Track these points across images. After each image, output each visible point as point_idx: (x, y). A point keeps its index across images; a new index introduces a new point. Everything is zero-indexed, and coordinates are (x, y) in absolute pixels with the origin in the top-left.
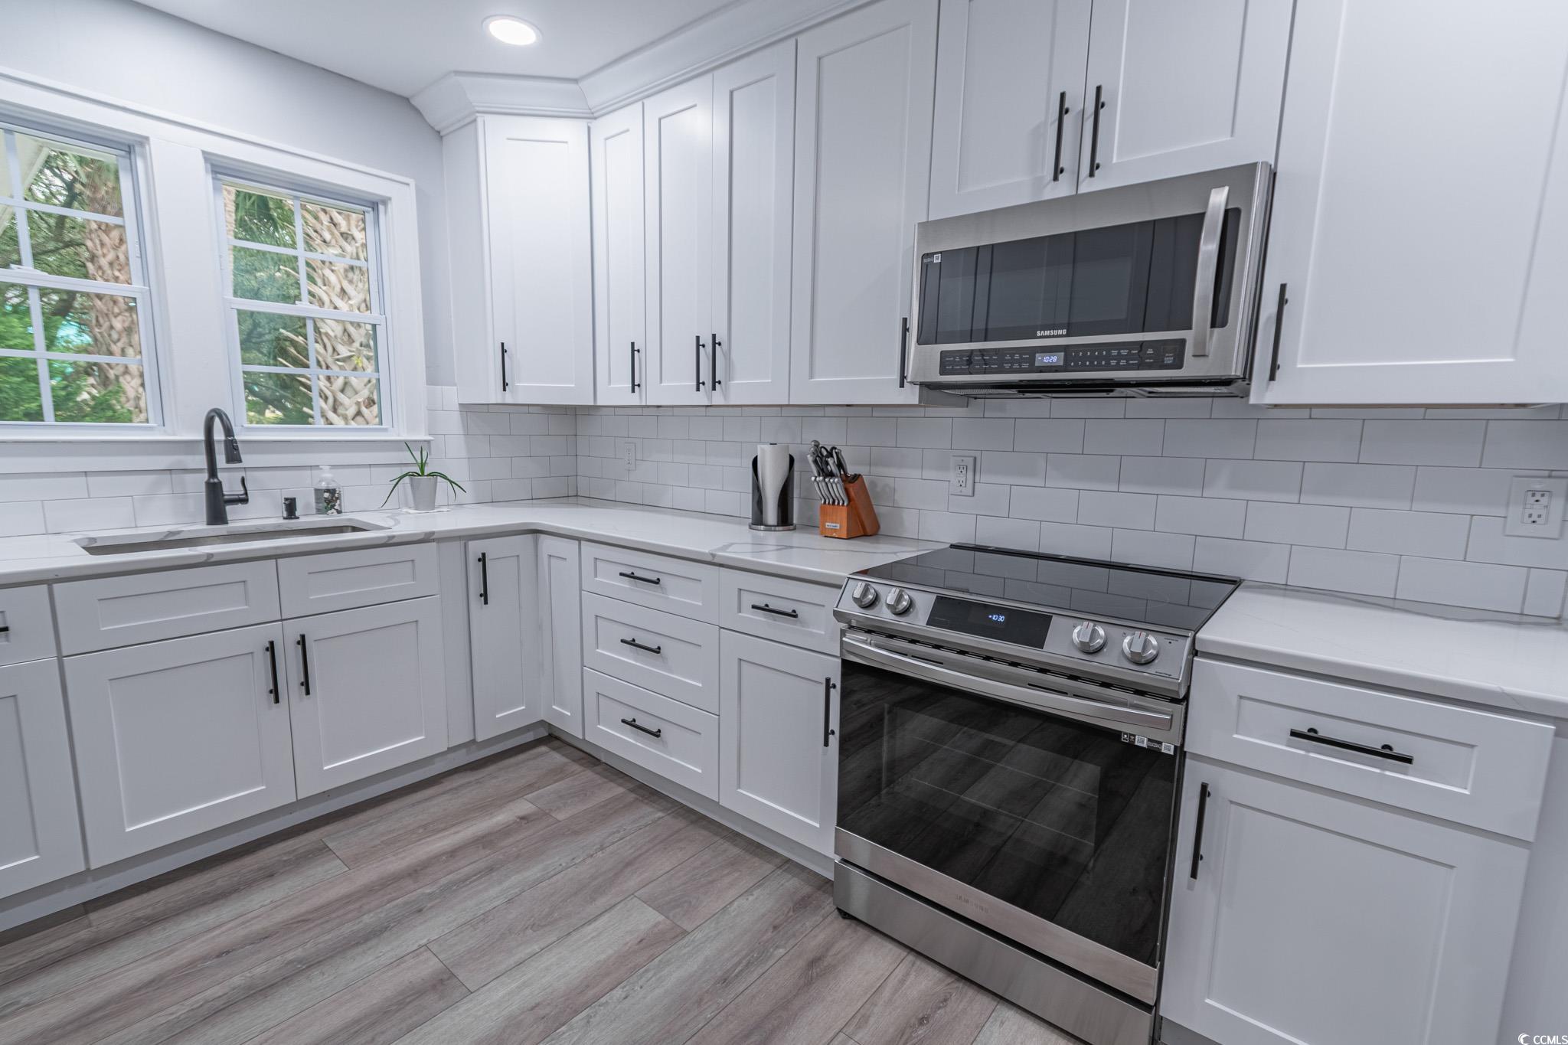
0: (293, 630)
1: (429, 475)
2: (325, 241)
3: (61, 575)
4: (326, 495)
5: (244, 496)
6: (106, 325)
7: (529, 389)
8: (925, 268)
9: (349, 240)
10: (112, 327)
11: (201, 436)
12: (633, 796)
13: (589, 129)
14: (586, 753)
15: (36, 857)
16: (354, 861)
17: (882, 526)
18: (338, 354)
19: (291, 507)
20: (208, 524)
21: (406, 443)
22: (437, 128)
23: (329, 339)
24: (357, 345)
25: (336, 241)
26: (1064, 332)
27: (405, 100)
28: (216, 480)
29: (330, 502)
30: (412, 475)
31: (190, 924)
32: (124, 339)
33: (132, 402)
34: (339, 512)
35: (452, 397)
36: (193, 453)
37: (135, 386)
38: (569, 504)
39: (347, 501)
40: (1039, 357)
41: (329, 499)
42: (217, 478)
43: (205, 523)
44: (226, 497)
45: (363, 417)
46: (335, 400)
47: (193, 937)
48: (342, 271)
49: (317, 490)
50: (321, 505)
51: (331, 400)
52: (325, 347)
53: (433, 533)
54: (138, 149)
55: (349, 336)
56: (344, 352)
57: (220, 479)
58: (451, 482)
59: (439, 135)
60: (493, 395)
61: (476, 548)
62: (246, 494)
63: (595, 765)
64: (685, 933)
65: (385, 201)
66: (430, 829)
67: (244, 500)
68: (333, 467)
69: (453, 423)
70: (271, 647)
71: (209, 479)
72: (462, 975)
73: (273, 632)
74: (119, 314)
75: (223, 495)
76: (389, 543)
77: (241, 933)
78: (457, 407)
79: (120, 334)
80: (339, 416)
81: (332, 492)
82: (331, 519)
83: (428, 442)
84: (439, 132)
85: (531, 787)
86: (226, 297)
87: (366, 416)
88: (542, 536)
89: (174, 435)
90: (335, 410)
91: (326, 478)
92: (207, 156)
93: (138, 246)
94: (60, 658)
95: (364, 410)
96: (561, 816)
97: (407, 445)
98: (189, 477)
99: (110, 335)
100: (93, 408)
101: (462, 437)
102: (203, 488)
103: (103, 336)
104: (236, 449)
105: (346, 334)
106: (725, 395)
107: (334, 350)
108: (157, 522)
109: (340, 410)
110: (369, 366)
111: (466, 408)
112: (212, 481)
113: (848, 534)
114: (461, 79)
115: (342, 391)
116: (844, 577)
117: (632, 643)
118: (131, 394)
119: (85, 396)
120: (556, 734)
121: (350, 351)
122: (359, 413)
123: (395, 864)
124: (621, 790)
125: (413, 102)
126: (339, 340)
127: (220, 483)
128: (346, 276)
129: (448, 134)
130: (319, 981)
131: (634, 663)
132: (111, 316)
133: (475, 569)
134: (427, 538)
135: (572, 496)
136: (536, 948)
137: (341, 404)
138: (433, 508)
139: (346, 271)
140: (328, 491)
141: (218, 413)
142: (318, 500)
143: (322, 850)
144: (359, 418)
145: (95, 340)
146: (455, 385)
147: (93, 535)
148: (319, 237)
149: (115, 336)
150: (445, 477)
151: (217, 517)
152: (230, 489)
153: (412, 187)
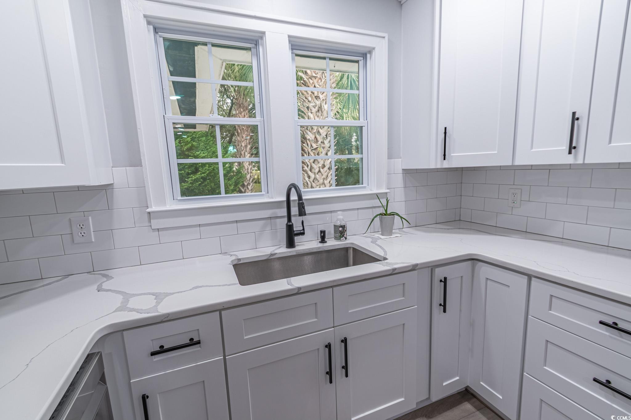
0: (340, 333)
1: (390, 214)
2: (309, 101)
3: (226, 307)
4: (341, 229)
5: (303, 231)
6: (240, 145)
9: (318, 99)
10: (242, 146)
11: (284, 198)
18: (313, 147)
19: (323, 235)
20: (287, 248)
23: (310, 141)
24: (319, 142)
25: (313, 100)
28: (291, 224)
29: (342, 233)
30: (381, 215)
32: (245, 150)
33: (246, 171)
34: (346, 239)
35: (399, 165)
36: (281, 208)
37: (247, 165)
39: (350, 232)
41: (341, 231)
42: (291, 222)
44: (295, 232)
45: (321, 172)
46: (311, 166)
48: (315, 112)
49: (335, 226)
50: (337, 235)
51: (309, 167)
52: (308, 145)
54: (260, 40)
55: (317, 139)
56: (315, 146)
57: (293, 223)
58: (401, 218)
60: (433, 163)
62: (304, 229)
67: (303, 234)
68: (343, 211)
69: (399, 180)
70: (329, 346)
71: (287, 223)
74: (243, 141)
75: (294, 231)
78: (401, 171)
79: (244, 147)
80: (312, 173)
81: (343, 227)
82: (342, 243)
83: (387, 193)
86: (295, 119)
87: (322, 172)
88: (478, 263)
89: (272, 198)
90: (311, 171)
91: (340, 218)
93: (259, 96)
95: (321, 169)
97: (378, 196)
98: (278, 220)
99: (241, 148)
100: (236, 173)
101: (403, 189)
102: (285, 226)
103: (239, 149)
104: (304, 208)
105: (316, 139)
107: (311, 146)
109: (313, 170)
110: (324, 151)
111: (406, 172)
112: (289, 224)
115: (314, 162)
118: (246, 168)
119: (235, 169)
121: (317, 146)
122: (319, 171)
126: (313, 142)
127: (293, 224)
128: (316, 114)
129: (403, 3)
132: (242, 142)
133: (438, 288)
137: (313, 168)
139: (316, 112)
140: (341, 226)
141: (294, 186)
142: (335, 232)
144: (319, 173)
145: (237, 150)
146: (401, 158)
148: (307, 100)
149: (242, 149)
150: (398, 215)
151: (291, 244)
152: (297, 227)
153: (387, 38)
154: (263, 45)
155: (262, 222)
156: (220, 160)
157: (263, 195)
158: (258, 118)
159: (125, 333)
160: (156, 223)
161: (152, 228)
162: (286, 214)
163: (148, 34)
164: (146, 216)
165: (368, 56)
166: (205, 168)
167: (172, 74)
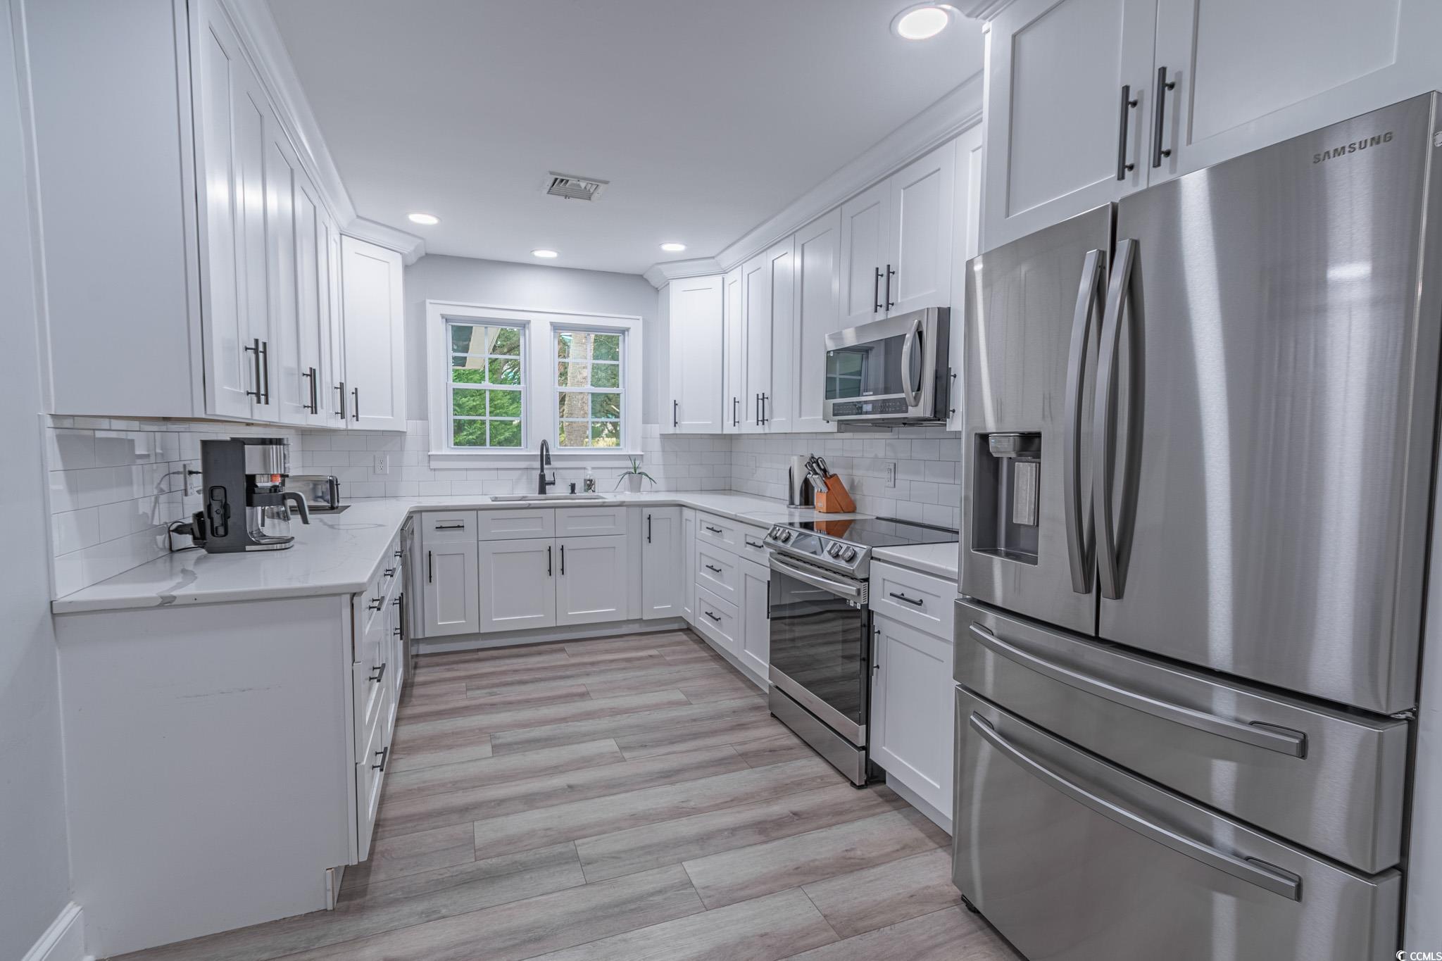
0: (560, 542)
1: (639, 473)
3: (482, 508)
4: (588, 482)
7: (690, 425)
8: (828, 357)
11: (539, 453)
12: (710, 658)
13: (723, 278)
14: (700, 637)
15: (464, 621)
16: (573, 655)
17: (858, 507)
19: (573, 487)
20: (539, 493)
21: (629, 456)
22: (656, 287)
26: (871, 393)
27: (641, 277)
30: (630, 473)
31: (508, 661)
34: (594, 491)
35: (656, 430)
36: (534, 460)
38: (722, 494)
39: (598, 487)
40: (864, 406)
41: (590, 485)
42: (543, 472)
43: (538, 492)
47: (508, 665)
49: (585, 480)
50: (586, 486)
53: (624, 502)
54: (527, 326)
57: (545, 473)
58: (650, 478)
59: (657, 290)
60: (671, 430)
61: (647, 511)
62: (554, 480)
63: (701, 643)
64: (691, 704)
65: (628, 329)
66: (607, 652)
67: (553, 483)
68: (593, 468)
69: (656, 445)
70: (550, 550)
71: (540, 474)
72: (592, 694)
73: (551, 542)
75: (545, 480)
76: (603, 505)
77: (523, 667)
78: (659, 436)
81: (591, 481)
82: (590, 494)
83: (642, 455)
84: (657, 289)
85: (662, 646)
86: (554, 386)
88: (684, 508)
89: (530, 452)
91: (589, 474)
92: (552, 324)
93: (524, 366)
94: (478, 541)
96: (668, 658)
97: (630, 457)
98: (534, 472)
100: (506, 440)
101: (661, 453)
102: (538, 477)
104: (549, 458)
106: (769, 428)
108: (521, 491)
111: (661, 436)
113: (827, 509)
114: (659, 266)
116: (771, 525)
117: (711, 567)
120: (691, 628)
123: (587, 659)
124: (706, 655)
125: (645, 277)
127: (544, 475)
129: (661, 289)
130: (542, 684)
131: (711, 578)
133: (645, 523)
134: (621, 504)
135: (727, 489)
136: (624, 694)
138: (640, 491)
140: (589, 480)
141: (545, 442)
142: (585, 484)
143: (563, 650)
146: (656, 423)
147: (497, 496)
150: (647, 476)
151: (542, 490)
152: (548, 478)
153: (641, 320)
154: (529, 328)
155: (520, 472)
156: (488, 418)
157: (521, 449)
158: (522, 384)
159: (423, 514)
160: (434, 464)
161: (431, 468)
162: (539, 467)
163: (441, 325)
164: (427, 458)
165: (626, 333)
166: (475, 425)
167: (454, 350)
